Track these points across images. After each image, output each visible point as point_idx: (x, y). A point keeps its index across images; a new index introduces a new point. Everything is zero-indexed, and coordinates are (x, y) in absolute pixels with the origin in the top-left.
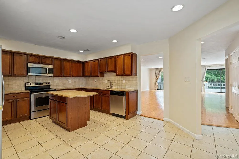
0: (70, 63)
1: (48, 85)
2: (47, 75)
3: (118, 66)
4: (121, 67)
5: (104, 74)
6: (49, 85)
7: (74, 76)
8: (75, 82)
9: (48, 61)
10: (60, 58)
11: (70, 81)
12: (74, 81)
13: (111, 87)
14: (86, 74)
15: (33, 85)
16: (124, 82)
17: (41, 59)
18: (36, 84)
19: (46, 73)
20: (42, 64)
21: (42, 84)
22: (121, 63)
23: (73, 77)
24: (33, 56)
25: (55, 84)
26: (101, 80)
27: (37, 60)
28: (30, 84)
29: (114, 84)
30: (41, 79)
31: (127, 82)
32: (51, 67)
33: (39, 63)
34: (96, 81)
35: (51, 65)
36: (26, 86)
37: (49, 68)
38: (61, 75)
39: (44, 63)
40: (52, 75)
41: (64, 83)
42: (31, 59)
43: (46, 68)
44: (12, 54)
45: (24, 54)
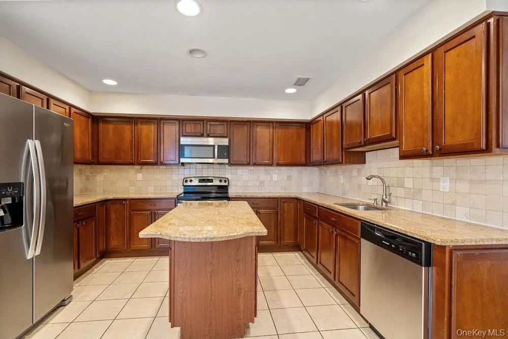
0: (271, 130)
1: (223, 184)
2: (216, 162)
3: (406, 115)
4: (422, 113)
5: (364, 152)
6: (226, 184)
7: (281, 162)
8: (289, 178)
9: (219, 130)
10: (245, 120)
11: (275, 177)
12: (285, 177)
13: (386, 202)
14: (316, 156)
15: (196, 182)
16: (445, 185)
17: (205, 126)
18: (200, 181)
19: (214, 157)
20: (208, 136)
21: (211, 181)
22: (423, 96)
23: (278, 165)
24: (191, 122)
25: (239, 183)
26: (355, 174)
27: (199, 129)
28: (191, 181)
29: (400, 192)
30: (211, 170)
31: (463, 187)
32: (225, 142)
33: (202, 136)
34: (342, 179)
35: (226, 137)
36: (185, 184)
37: (220, 144)
38: (248, 160)
39: (211, 135)
40: (226, 161)
41: (260, 182)
42: (189, 128)
43: (214, 146)
44: (158, 121)
45: (176, 120)
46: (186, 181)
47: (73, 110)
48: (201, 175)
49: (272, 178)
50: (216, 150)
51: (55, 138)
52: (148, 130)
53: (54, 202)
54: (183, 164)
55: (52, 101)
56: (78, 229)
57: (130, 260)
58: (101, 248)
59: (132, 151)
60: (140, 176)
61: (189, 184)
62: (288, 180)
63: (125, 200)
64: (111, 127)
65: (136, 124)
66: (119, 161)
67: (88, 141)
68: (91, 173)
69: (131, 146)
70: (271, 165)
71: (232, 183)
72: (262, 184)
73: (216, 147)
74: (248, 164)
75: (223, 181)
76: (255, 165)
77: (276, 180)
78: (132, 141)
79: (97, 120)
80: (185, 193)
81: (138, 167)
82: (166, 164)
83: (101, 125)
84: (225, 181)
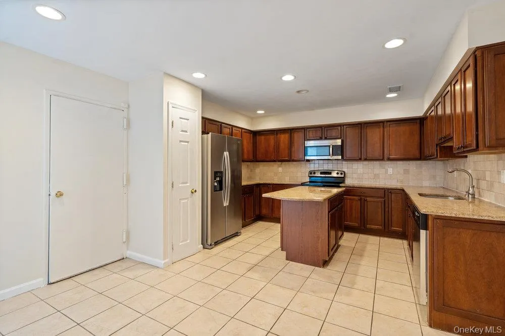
0: (381, 129)
2: (332, 158)
6: (343, 176)
7: (392, 157)
8: (406, 172)
9: (334, 133)
10: (357, 123)
11: (390, 171)
15: (318, 174)
17: (323, 132)
18: (322, 173)
19: (330, 155)
20: (326, 139)
21: (330, 173)
23: (390, 159)
24: (313, 129)
25: (355, 176)
27: (319, 134)
28: (315, 173)
32: (339, 142)
33: (321, 139)
35: (339, 138)
36: (310, 175)
37: (333, 144)
38: (360, 156)
39: (328, 138)
40: (340, 157)
41: (375, 175)
42: (310, 134)
43: (329, 146)
44: (291, 131)
45: (302, 129)
46: (311, 173)
47: (243, 130)
48: (322, 169)
49: (386, 171)
50: (331, 149)
51: (235, 147)
52: (284, 138)
53: (234, 184)
54: (308, 161)
55: (234, 128)
56: (245, 198)
57: (272, 224)
58: (257, 213)
59: (274, 152)
60: (280, 169)
61: (313, 175)
62: (404, 174)
63: (269, 184)
64: (263, 137)
65: (277, 134)
66: (268, 159)
67: (251, 148)
68: (253, 167)
69: (274, 149)
70: (383, 159)
71: (348, 175)
72: (376, 176)
73: (331, 147)
74: (360, 159)
75: (340, 174)
76: (366, 160)
77: (392, 173)
78: (274, 145)
79: (255, 134)
80: (310, 182)
81: (279, 163)
82: (296, 161)
83: (258, 137)
84: (341, 174)
